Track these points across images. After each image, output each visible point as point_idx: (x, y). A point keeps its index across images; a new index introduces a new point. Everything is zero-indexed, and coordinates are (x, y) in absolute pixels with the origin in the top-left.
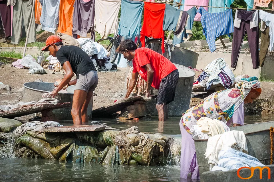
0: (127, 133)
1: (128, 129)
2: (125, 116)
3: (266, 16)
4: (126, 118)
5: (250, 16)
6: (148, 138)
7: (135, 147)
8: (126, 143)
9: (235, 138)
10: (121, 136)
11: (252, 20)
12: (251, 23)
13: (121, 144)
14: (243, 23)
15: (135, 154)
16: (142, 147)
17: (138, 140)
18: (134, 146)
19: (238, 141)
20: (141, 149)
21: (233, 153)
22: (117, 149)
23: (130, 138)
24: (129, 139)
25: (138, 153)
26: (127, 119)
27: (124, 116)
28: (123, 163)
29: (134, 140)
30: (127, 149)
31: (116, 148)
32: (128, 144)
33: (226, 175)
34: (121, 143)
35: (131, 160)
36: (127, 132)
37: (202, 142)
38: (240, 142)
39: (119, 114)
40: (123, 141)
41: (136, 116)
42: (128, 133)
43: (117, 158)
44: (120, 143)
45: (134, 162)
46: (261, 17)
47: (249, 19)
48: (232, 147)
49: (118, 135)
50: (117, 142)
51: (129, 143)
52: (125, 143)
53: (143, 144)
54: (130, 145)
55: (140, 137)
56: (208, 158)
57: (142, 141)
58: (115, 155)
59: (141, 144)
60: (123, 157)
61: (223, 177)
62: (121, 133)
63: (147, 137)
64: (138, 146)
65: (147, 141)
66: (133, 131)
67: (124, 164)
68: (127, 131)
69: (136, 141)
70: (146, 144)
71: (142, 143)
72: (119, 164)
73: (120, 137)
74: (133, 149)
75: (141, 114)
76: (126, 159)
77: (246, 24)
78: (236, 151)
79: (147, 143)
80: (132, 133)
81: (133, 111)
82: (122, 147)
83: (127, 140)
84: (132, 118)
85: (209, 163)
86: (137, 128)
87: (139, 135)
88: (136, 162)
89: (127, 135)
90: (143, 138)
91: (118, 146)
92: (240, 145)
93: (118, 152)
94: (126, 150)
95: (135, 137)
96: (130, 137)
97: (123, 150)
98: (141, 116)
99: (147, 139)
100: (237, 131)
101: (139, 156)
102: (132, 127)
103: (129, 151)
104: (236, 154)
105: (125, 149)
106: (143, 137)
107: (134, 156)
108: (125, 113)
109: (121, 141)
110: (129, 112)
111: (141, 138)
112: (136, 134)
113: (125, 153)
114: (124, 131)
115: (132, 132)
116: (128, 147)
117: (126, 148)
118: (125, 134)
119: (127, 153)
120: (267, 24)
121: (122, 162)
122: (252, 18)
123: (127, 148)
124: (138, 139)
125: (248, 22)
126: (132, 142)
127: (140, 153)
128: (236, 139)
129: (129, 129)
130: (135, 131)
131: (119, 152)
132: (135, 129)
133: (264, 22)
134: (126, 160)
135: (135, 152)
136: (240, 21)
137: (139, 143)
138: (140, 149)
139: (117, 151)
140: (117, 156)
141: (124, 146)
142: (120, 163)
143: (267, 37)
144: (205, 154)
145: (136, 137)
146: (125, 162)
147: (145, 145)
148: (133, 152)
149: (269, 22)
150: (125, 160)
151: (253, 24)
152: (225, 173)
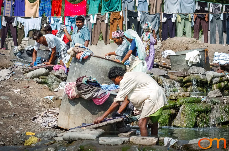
3: (22, 20)
5: (12, 20)
11: (14, 22)
12: (13, 23)
14: (8, 24)
46: (19, 21)
47: (11, 21)
77: (10, 24)
120: (23, 24)
122: (14, 20)
125: (11, 23)
133: (21, 23)
136: (6, 22)
143: (23, 30)
149: (23, 23)
151: (14, 24)
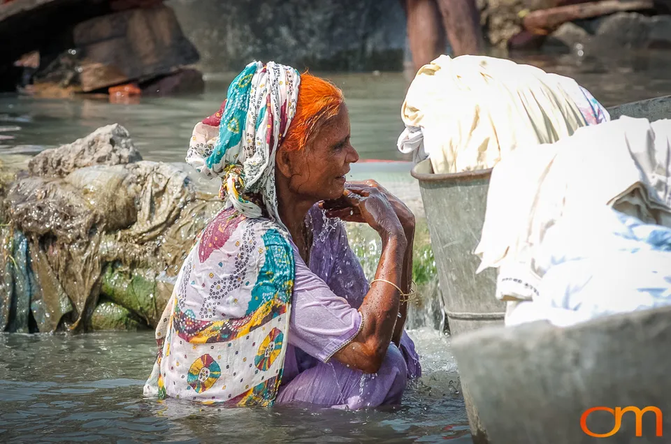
0: (72, 161)
1: (78, 141)
2: (61, 77)
4: (71, 89)
6: (186, 182)
7: (119, 233)
8: (68, 215)
9: (633, 157)
10: (39, 181)
13: (42, 223)
15: (121, 273)
16: (153, 234)
17: (134, 199)
18: (110, 230)
19: (649, 175)
20: (149, 247)
21: (616, 234)
22: (22, 247)
23: (91, 188)
24: (86, 192)
25: (134, 264)
26: (76, 93)
27: (57, 80)
28: (56, 323)
29: (113, 199)
30: (74, 248)
31: (15, 247)
32: (82, 221)
33: (572, 346)
34: (39, 215)
35: (98, 303)
36: (73, 156)
37: (459, 188)
38: (663, 178)
39: (29, 68)
40: (52, 208)
41: (120, 74)
42: (75, 166)
43: (22, 301)
44: (35, 217)
45: (116, 317)
48: (620, 205)
49: (21, 174)
50: (20, 215)
51: (87, 213)
52: (65, 218)
53: (159, 219)
54: (92, 228)
55: (142, 181)
56: (494, 271)
57: (152, 202)
58: (14, 282)
59: (150, 218)
60: (56, 290)
61: (559, 353)
62: (41, 164)
63: (179, 181)
64: (136, 229)
65: (178, 199)
66: (105, 149)
67: (60, 327)
68: (67, 151)
69: (120, 203)
70: (177, 217)
71: (152, 210)
72: (32, 326)
73: (32, 186)
74: (108, 245)
75: (148, 61)
76: (72, 301)
78: (635, 225)
79: (180, 210)
80: (101, 161)
81: (103, 50)
82: (47, 239)
83: (74, 201)
84: (101, 84)
85: (499, 295)
86: (124, 136)
87: (141, 171)
88: (128, 316)
89: (75, 176)
90: (157, 186)
91: (28, 234)
92: (661, 194)
93: (29, 266)
94: (69, 254)
95: (115, 181)
96: (91, 183)
97: (55, 252)
98: (150, 72)
99: (182, 192)
100: (645, 120)
101: (139, 279)
102: (99, 131)
103: (89, 258)
104: (635, 238)
105: (62, 248)
106: (156, 181)
107: (113, 281)
108: (64, 61)
109: (40, 208)
110: (82, 56)
111: (149, 185)
112: (120, 167)
113: (66, 268)
114: (53, 152)
115: (97, 156)
116: (79, 237)
117: (71, 244)
118: (60, 170)
119: (77, 269)
121: (53, 317)
123: (73, 242)
124: (131, 189)
126: (102, 212)
127: (145, 266)
128: (637, 164)
129: (80, 144)
130: (114, 151)
131: (34, 268)
132: (112, 142)
134: (74, 306)
135: (118, 261)
137: (140, 215)
138: (142, 243)
139: (21, 259)
140: (22, 286)
141: (60, 232)
142: (42, 325)
144: (477, 252)
145: (120, 185)
146: (69, 317)
147: (168, 223)
148: (108, 264)
150: (64, 307)
152: (569, 333)
